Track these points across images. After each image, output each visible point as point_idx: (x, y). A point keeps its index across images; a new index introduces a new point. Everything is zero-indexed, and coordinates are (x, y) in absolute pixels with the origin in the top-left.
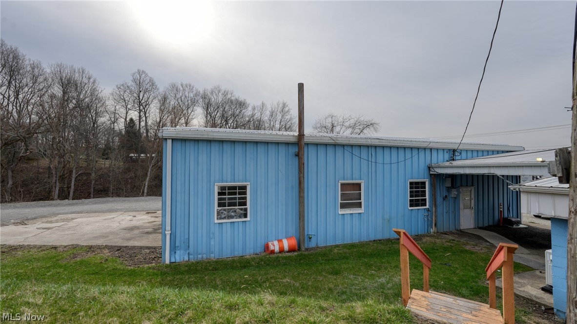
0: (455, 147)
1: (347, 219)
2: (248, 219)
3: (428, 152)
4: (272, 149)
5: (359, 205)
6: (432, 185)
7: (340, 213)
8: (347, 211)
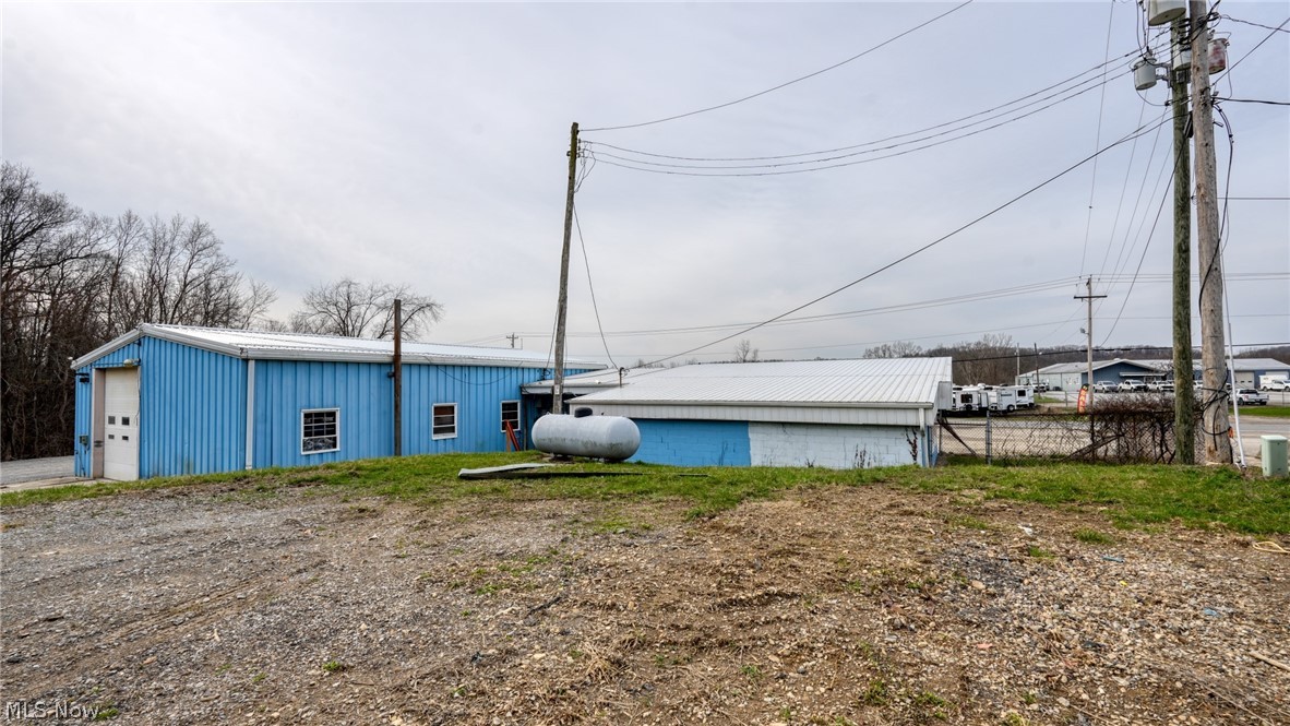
0: (545, 366)
1: (441, 444)
2: (338, 449)
3: (520, 372)
4: (364, 371)
5: (452, 430)
6: (524, 407)
7: (434, 438)
8: (441, 437)
